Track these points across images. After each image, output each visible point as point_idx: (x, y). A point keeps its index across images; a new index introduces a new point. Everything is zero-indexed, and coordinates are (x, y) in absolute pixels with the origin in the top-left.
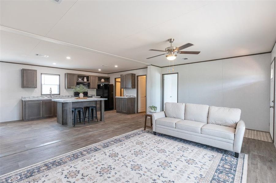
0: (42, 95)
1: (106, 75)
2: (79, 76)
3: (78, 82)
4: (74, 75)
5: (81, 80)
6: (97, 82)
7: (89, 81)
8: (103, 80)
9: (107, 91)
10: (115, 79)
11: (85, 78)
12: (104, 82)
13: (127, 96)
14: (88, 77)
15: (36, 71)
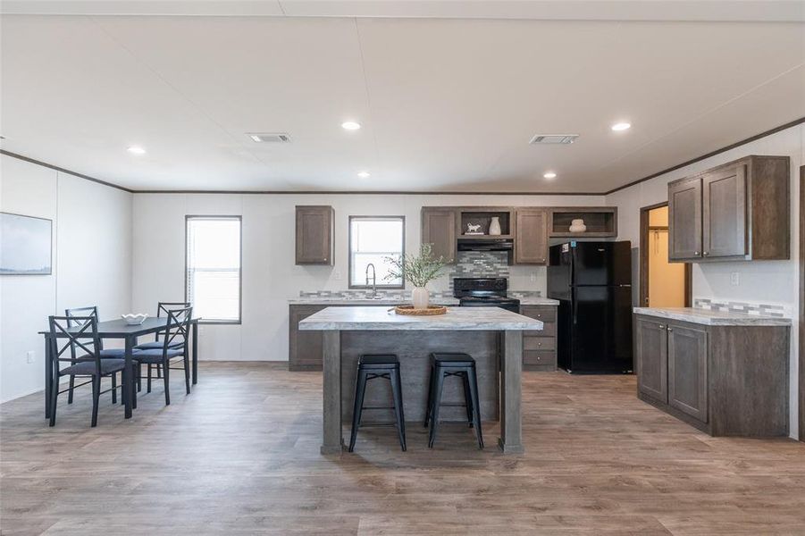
0: (351, 287)
1: (600, 202)
2: (468, 215)
3: (463, 237)
4: (445, 211)
5: (478, 231)
6: (545, 236)
7: (508, 233)
8: (578, 226)
9: (601, 277)
10: (645, 212)
11: (495, 221)
12: (587, 231)
13: (716, 307)
14: (505, 217)
15: (328, 210)
